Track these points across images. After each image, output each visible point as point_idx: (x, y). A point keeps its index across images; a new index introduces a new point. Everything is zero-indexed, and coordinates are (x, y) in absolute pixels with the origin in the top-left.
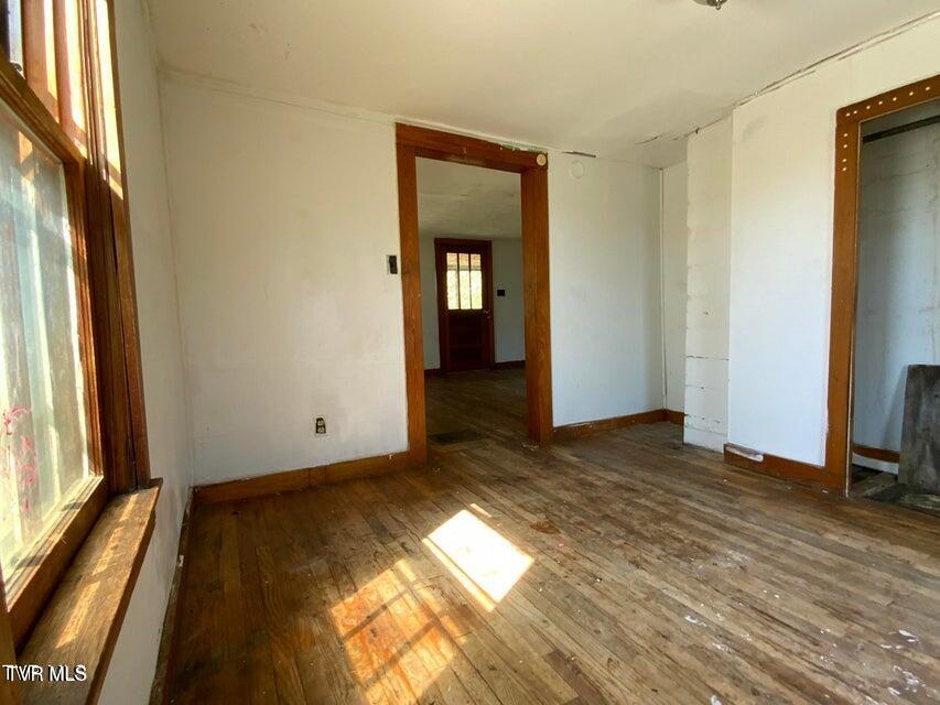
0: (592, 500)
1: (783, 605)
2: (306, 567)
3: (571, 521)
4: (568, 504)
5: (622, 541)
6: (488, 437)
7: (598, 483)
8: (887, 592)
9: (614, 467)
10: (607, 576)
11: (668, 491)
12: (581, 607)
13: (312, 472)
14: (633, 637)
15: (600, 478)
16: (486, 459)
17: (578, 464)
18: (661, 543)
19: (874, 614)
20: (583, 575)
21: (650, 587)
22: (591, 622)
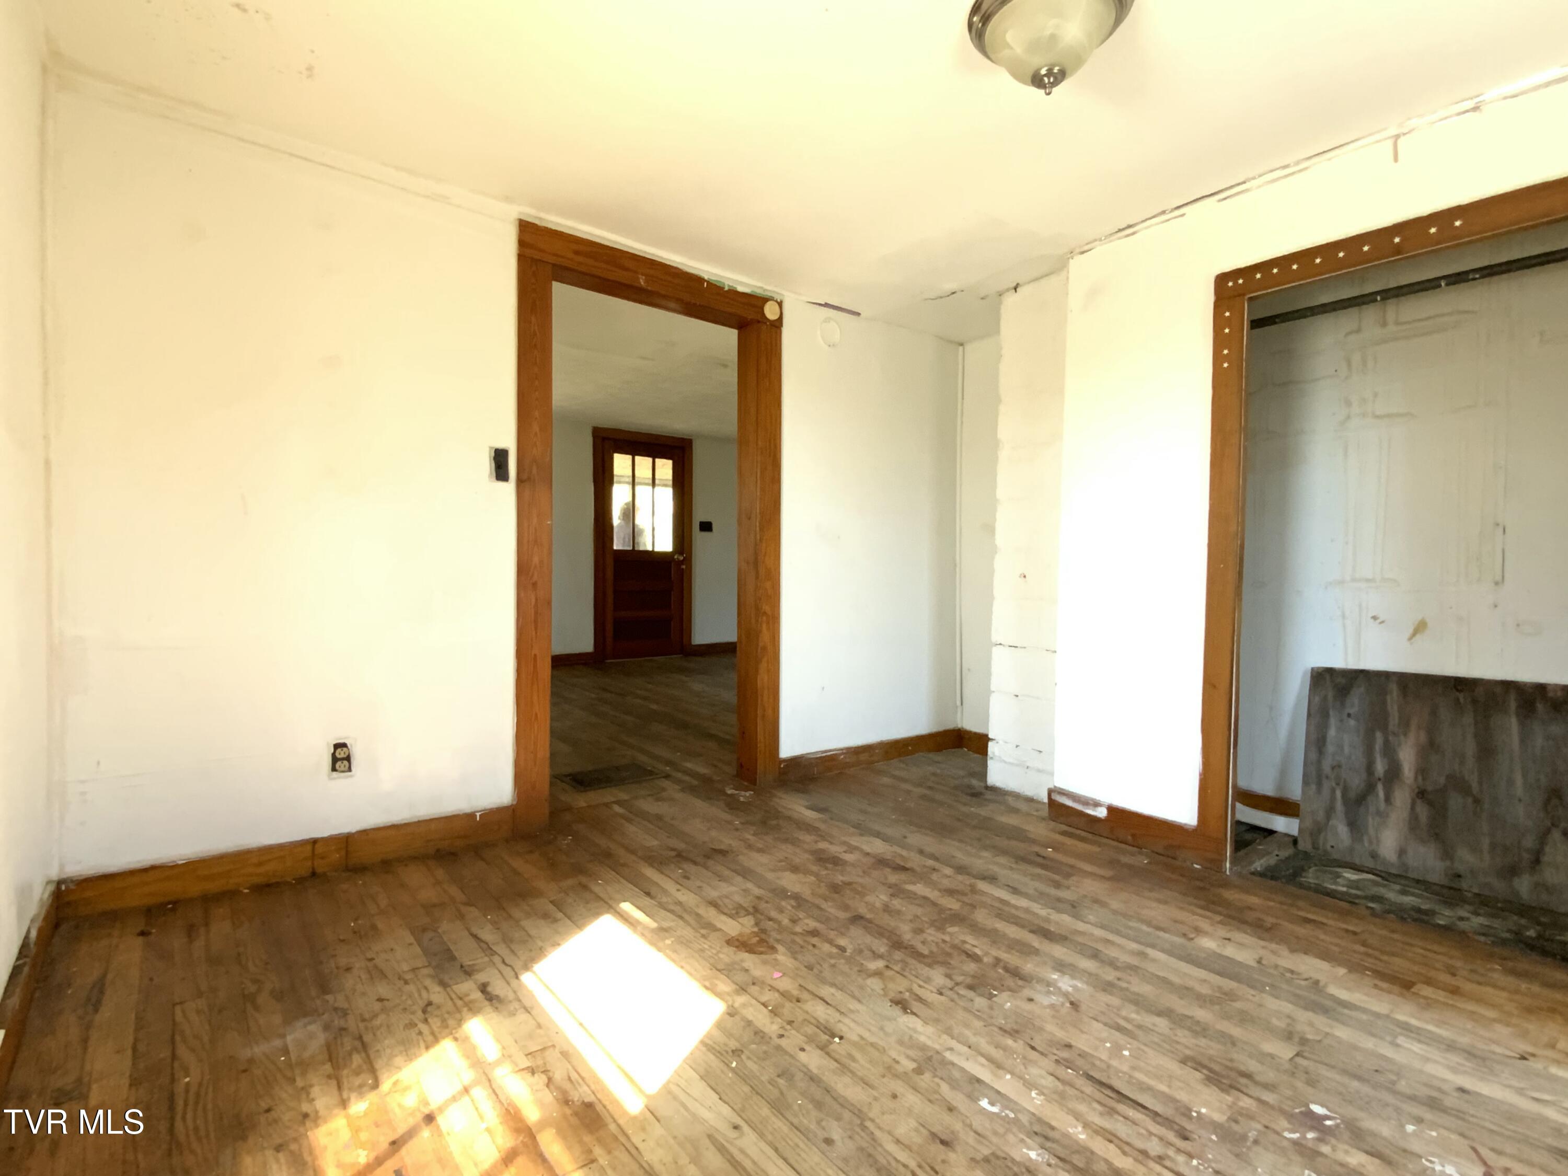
0: (836, 889)
1: (1134, 1068)
2: (277, 1043)
3: (798, 929)
4: (797, 897)
5: (879, 964)
6: (667, 777)
7: (849, 857)
8: (1289, 1036)
9: (877, 827)
10: (851, 1029)
11: (961, 869)
12: (803, 1094)
13: (319, 849)
14: (891, 1147)
15: (852, 849)
16: (659, 818)
17: (817, 824)
18: (945, 964)
19: (1270, 1076)
20: (810, 1030)
21: (923, 1048)
22: (819, 1122)
